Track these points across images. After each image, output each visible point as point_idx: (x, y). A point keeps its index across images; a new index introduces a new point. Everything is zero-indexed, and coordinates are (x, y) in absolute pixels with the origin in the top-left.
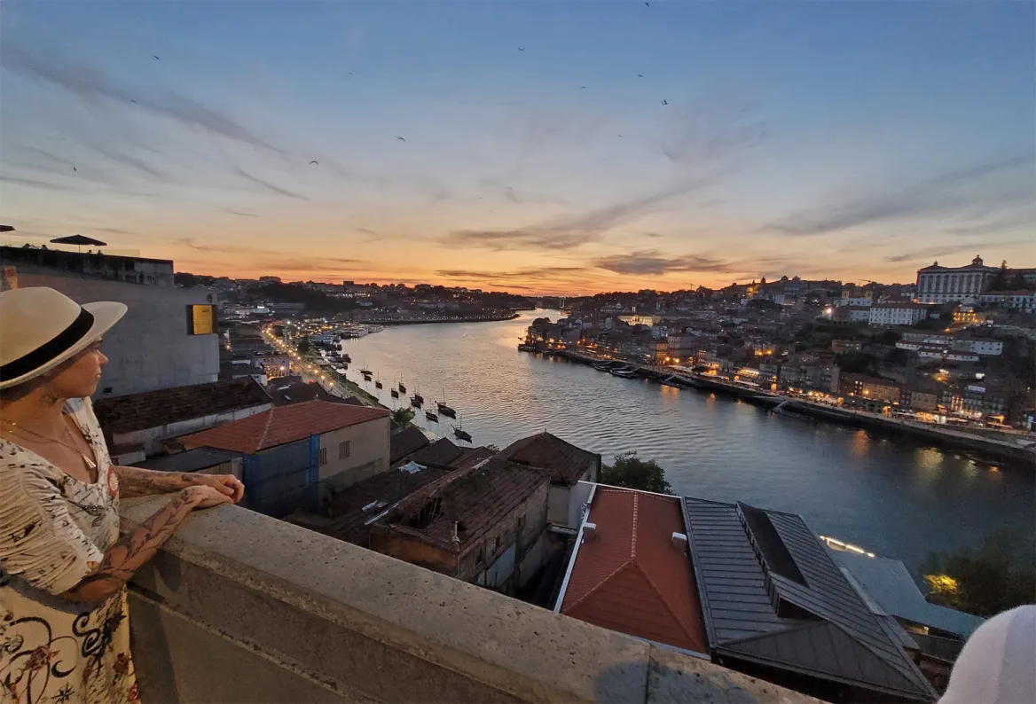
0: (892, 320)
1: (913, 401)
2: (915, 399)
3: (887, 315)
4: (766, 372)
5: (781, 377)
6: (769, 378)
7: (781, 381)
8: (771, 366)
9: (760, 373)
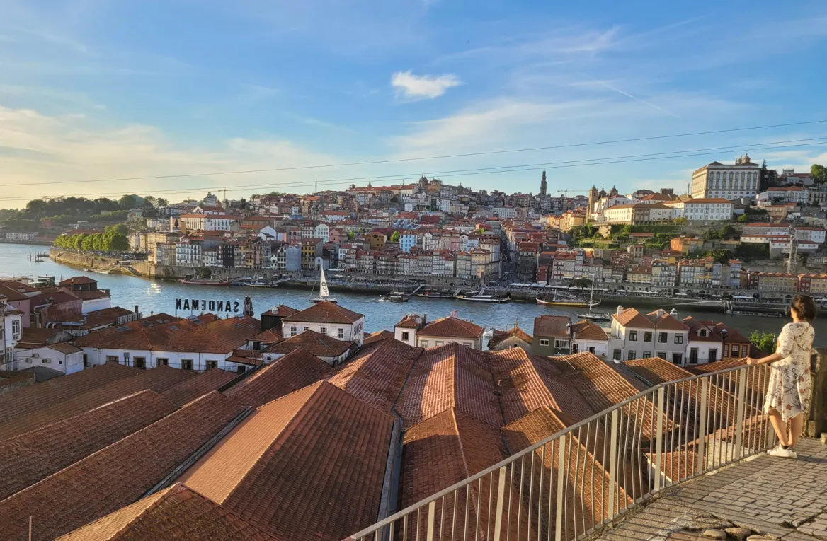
0: (714, 216)
1: (812, 288)
2: (814, 285)
3: (705, 211)
4: (661, 276)
5: (682, 280)
6: (665, 284)
7: (682, 285)
8: (667, 268)
9: (654, 278)
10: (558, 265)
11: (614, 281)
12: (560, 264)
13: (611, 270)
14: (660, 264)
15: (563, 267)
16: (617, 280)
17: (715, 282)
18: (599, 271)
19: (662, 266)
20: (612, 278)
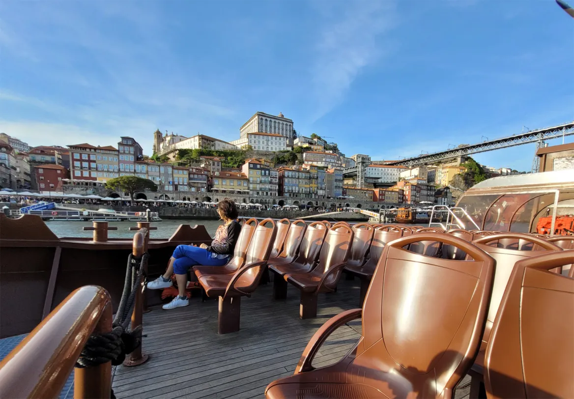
1: (386, 200)
3: (265, 142)
4: (261, 182)
5: (286, 188)
6: (267, 193)
7: (287, 195)
8: (267, 172)
9: (251, 186)
10: (81, 160)
11: (193, 189)
12: (85, 157)
13: (186, 172)
14: (258, 166)
15: (93, 165)
16: (198, 189)
17: (321, 192)
18: (166, 173)
19: (261, 169)
20: (190, 185)
